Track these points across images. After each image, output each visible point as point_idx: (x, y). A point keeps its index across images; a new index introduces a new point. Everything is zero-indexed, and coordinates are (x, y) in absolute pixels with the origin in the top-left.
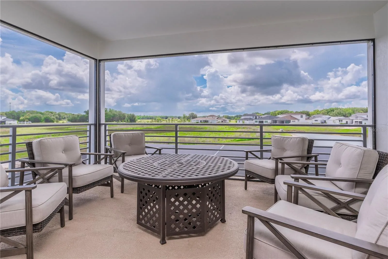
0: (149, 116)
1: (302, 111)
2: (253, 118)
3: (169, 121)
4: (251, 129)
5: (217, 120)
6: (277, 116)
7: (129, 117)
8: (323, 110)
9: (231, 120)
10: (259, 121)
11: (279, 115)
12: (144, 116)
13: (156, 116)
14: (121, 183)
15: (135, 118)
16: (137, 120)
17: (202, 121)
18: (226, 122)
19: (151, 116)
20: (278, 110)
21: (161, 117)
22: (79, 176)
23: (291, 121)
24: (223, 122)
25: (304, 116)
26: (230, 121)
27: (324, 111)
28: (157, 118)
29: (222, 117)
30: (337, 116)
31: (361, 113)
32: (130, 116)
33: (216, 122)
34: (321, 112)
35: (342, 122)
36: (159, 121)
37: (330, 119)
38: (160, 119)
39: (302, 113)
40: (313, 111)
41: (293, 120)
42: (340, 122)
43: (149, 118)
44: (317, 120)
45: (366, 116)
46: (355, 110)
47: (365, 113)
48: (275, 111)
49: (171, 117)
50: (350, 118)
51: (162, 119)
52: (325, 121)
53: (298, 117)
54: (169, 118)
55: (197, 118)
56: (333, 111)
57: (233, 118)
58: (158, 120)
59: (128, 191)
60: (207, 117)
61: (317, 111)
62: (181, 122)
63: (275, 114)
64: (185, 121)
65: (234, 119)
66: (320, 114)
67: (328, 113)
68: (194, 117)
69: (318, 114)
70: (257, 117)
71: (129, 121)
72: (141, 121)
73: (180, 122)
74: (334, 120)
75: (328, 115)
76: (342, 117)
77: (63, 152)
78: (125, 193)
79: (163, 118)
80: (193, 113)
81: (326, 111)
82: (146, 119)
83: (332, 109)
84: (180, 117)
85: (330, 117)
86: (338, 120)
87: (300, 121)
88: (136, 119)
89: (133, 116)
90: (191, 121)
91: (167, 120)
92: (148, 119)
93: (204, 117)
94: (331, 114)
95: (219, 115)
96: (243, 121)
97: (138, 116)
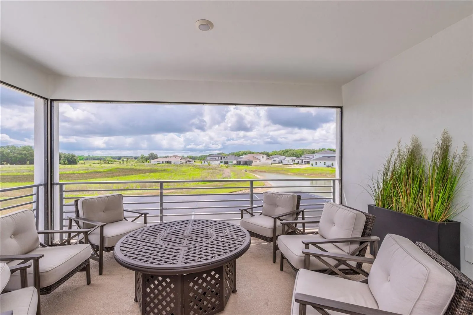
0: (96, 157)
1: (262, 152)
2: (218, 158)
3: (123, 162)
4: (217, 169)
5: (181, 160)
6: (241, 157)
7: (66, 158)
8: (279, 151)
9: (196, 161)
10: (224, 162)
11: (242, 155)
12: (89, 156)
13: (105, 156)
14: (99, 263)
15: (75, 160)
16: (78, 162)
17: (164, 162)
18: (190, 162)
19: (99, 157)
20: (242, 151)
21: (112, 158)
22: (48, 271)
23: (254, 161)
24: (188, 163)
25: (265, 156)
26: (194, 161)
27: (281, 152)
28: (107, 159)
29: (186, 157)
30: (291, 157)
31: (309, 154)
32: (69, 156)
33: (180, 163)
34: (278, 153)
35: (294, 162)
36: (109, 163)
37: (286, 159)
38: (111, 160)
39: (263, 153)
40: (272, 152)
41: (255, 161)
42: (293, 162)
43: (96, 158)
44: (275, 161)
45: (312, 157)
46: (304, 151)
47: (311, 154)
48: (239, 152)
49: (125, 157)
50: (301, 158)
51: (114, 160)
52: (282, 161)
53: (260, 157)
54: (122, 159)
55: (157, 158)
56: (288, 152)
57: (198, 158)
58: (108, 161)
59: (107, 271)
60: (169, 158)
61: (275, 152)
62: (138, 163)
63: (239, 154)
64: (144, 162)
65: (198, 160)
66: (277, 155)
67: (283, 154)
68: (154, 157)
69: (276, 155)
70: (222, 158)
71: (67, 163)
72: (85, 163)
73: (136, 163)
74: (288, 160)
75: (284, 156)
76: (294, 158)
77: (13, 236)
78: (104, 274)
79: (114, 158)
80: (152, 153)
81: (282, 152)
82: (91, 160)
83: (287, 150)
84: (137, 157)
85: (286, 158)
86: (292, 160)
87: (261, 161)
88: (77, 160)
89: (73, 156)
90: (151, 162)
91: (120, 161)
92: (94, 159)
93: (166, 157)
94: (286, 155)
95: (183, 155)
96: (208, 162)
97: (80, 156)
